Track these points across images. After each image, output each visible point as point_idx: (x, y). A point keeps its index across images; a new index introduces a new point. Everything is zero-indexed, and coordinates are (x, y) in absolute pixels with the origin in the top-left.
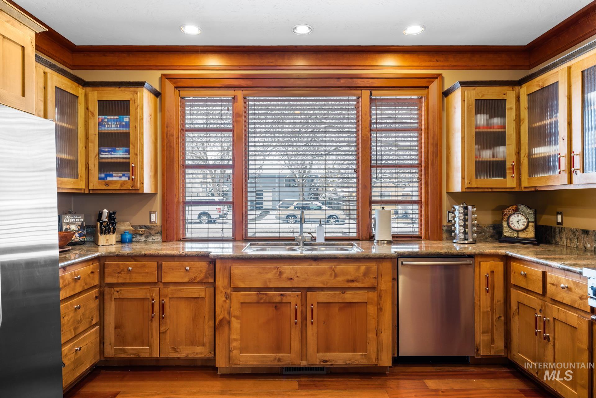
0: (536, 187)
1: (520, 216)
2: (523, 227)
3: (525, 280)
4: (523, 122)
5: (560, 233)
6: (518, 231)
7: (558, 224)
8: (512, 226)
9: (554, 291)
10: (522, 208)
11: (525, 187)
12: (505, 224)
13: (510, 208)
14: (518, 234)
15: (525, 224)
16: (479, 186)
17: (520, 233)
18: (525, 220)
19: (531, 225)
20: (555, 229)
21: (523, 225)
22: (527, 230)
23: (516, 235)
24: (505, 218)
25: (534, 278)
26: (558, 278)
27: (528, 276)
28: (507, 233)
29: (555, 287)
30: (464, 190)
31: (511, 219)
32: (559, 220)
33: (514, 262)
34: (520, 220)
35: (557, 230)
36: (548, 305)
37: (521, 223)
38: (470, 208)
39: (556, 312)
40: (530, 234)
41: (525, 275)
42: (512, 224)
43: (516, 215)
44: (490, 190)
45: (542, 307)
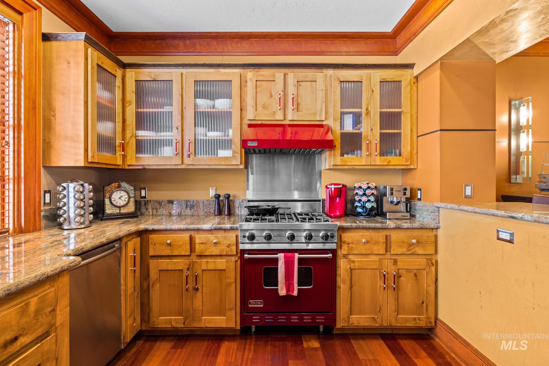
0: (144, 165)
1: (122, 192)
2: (125, 203)
3: (169, 248)
4: (130, 104)
5: (145, 205)
6: (120, 207)
7: (142, 197)
8: (114, 203)
9: (203, 248)
10: (124, 185)
11: (129, 165)
12: (107, 201)
13: (113, 185)
14: (120, 210)
15: (127, 200)
16: (100, 161)
17: (122, 209)
18: (127, 196)
19: (132, 200)
20: (140, 202)
21: (125, 200)
22: (129, 205)
23: (118, 211)
24: (107, 195)
25: (181, 243)
26: (207, 237)
27: (174, 243)
28: (109, 210)
29: (204, 245)
30: (87, 165)
31: (113, 196)
32: (143, 194)
33: (151, 234)
34: (122, 196)
35: (143, 203)
36: (196, 262)
37: (123, 198)
38: (86, 185)
39: (205, 264)
40: (131, 208)
41: (170, 245)
42: (115, 200)
43: (118, 192)
44: (105, 166)
45: (189, 265)
